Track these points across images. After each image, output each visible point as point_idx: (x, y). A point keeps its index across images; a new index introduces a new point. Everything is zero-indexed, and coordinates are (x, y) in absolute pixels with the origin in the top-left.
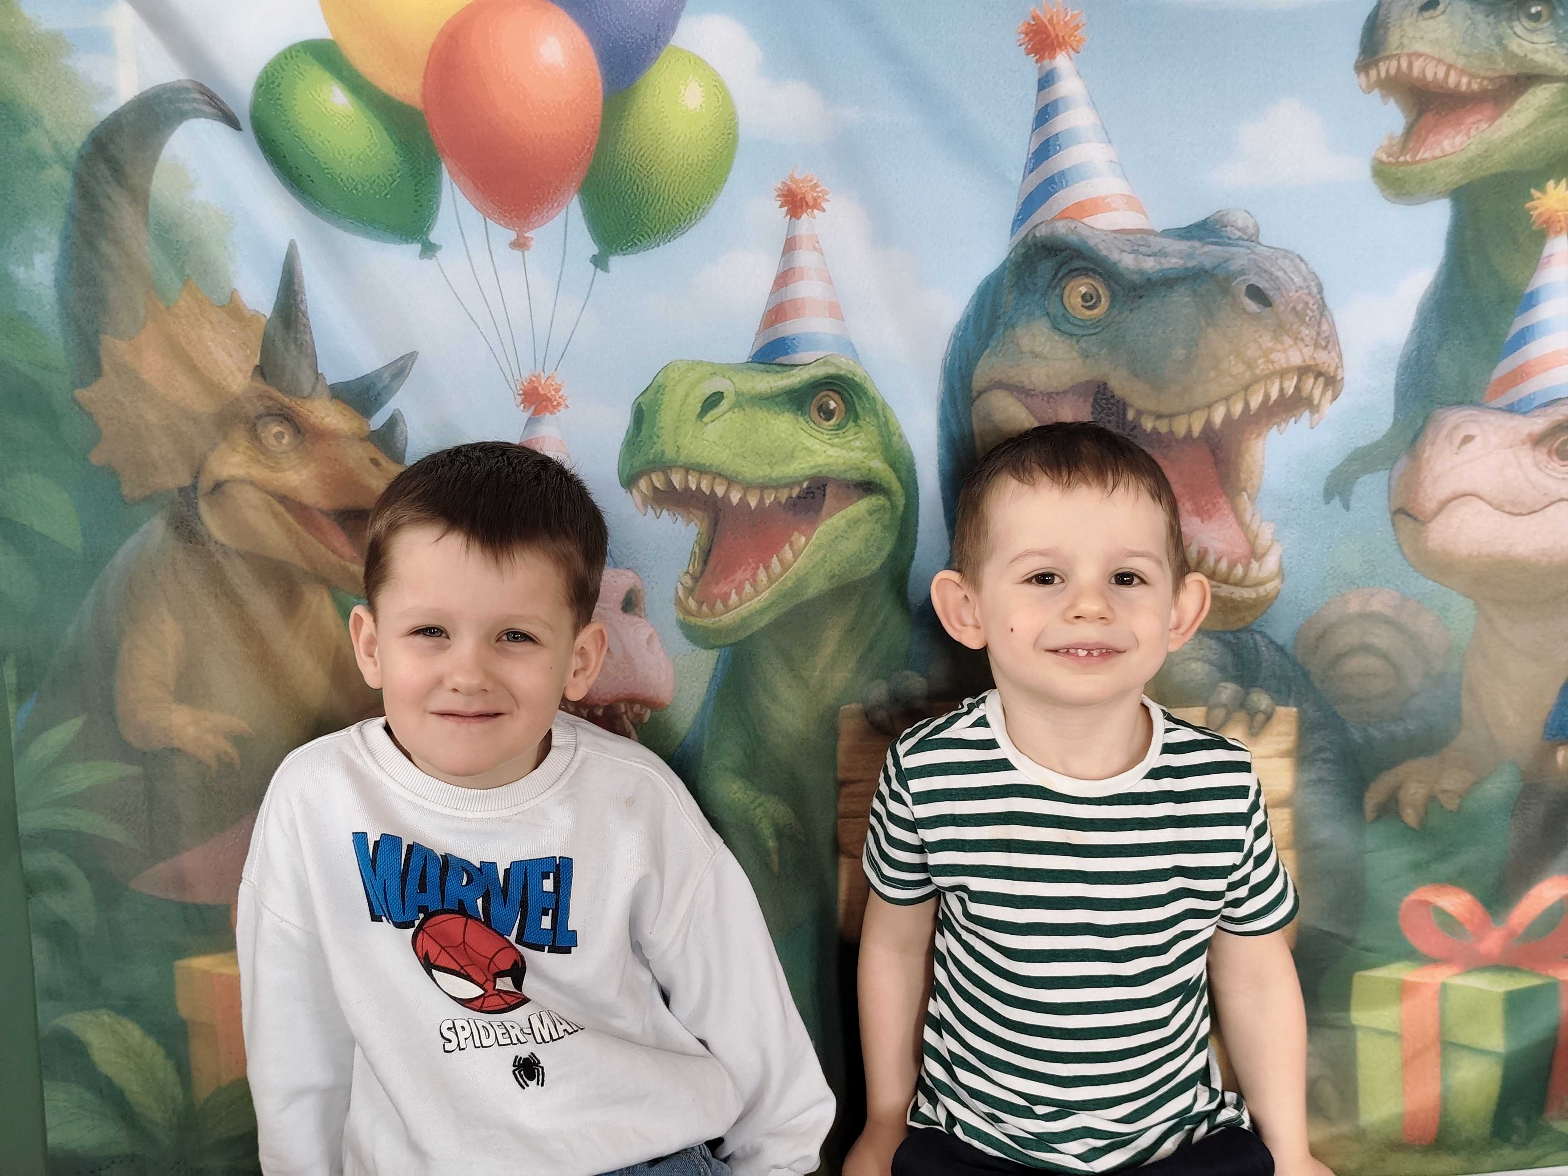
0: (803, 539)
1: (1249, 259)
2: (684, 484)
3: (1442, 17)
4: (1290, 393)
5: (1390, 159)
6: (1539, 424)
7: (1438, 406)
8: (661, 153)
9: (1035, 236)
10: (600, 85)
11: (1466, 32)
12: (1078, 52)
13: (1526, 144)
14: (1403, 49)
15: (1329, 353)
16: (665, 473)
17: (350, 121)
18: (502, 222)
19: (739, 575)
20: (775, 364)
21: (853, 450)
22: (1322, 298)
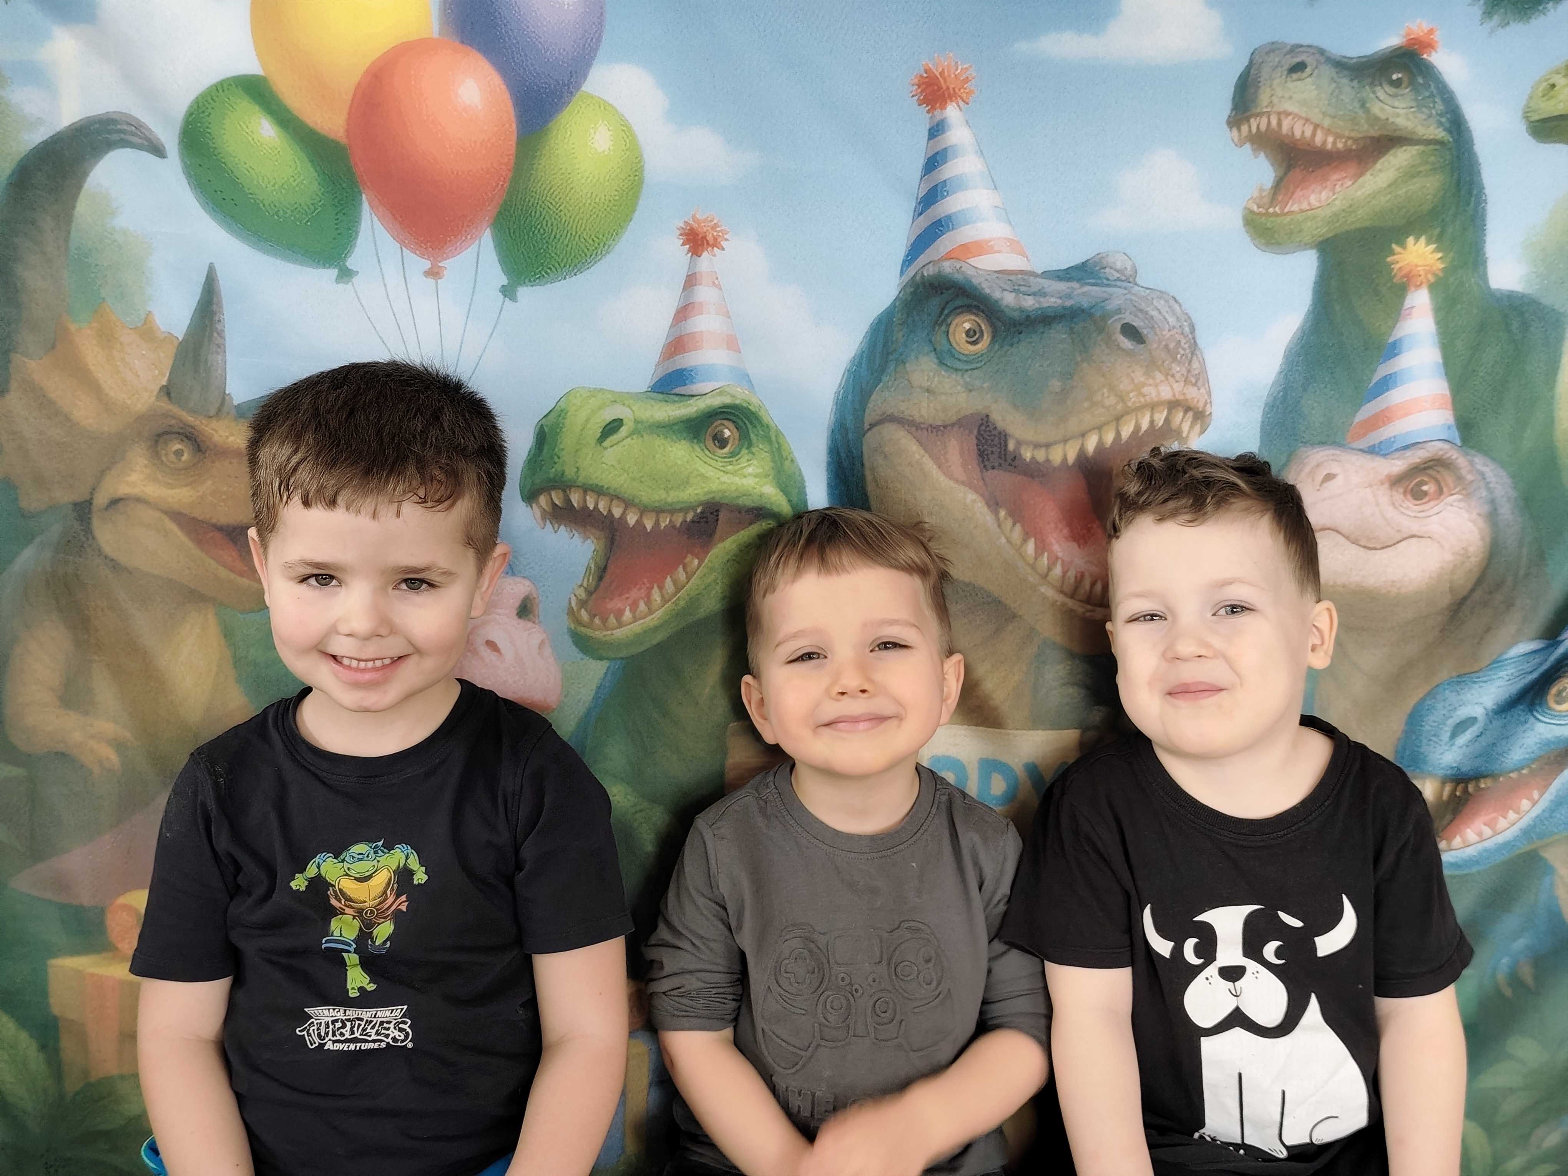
0: (696, 562)
1: (1126, 299)
2: (581, 502)
3: (1309, 80)
4: (1160, 425)
5: (1261, 210)
6: (1398, 465)
7: (1301, 445)
8: (570, 191)
9: (923, 275)
10: (514, 126)
11: (1332, 94)
12: (968, 104)
13: (1387, 202)
14: (1272, 108)
15: (1199, 389)
16: (564, 491)
17: (276, 152)
18: (417, 252)
19: (634, 594)
20: (673, 394)
21: (745, 477)
22: (1194, 338)
